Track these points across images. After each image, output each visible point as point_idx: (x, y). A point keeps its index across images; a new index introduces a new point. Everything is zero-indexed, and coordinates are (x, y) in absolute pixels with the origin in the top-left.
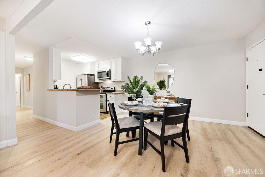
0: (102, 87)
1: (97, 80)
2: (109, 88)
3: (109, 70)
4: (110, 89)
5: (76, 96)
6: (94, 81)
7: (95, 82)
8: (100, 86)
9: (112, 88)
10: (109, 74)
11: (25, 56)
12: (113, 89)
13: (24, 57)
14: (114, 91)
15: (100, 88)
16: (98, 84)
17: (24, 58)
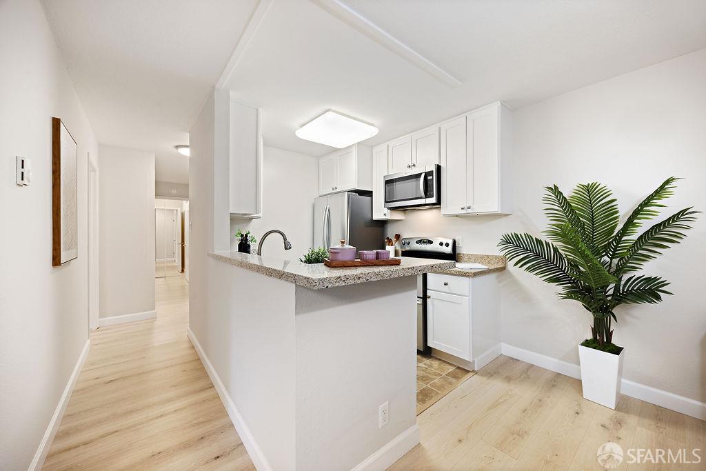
0: (398, 237)
1: (380, 212)
2: (430, 242)
3: (434, 169)
4: (434, 247)
5: (297, 313)
6: (370, 216)
7: (375, 218)
8: (391, 232)
9: (441, 244)
10: (432, 184)
11: (178, 144)
12: (449, 250)
13: (177, 147)
14: (453, 256)
15: (390, 241)
16: (383, 224)
17: (175, 150)
